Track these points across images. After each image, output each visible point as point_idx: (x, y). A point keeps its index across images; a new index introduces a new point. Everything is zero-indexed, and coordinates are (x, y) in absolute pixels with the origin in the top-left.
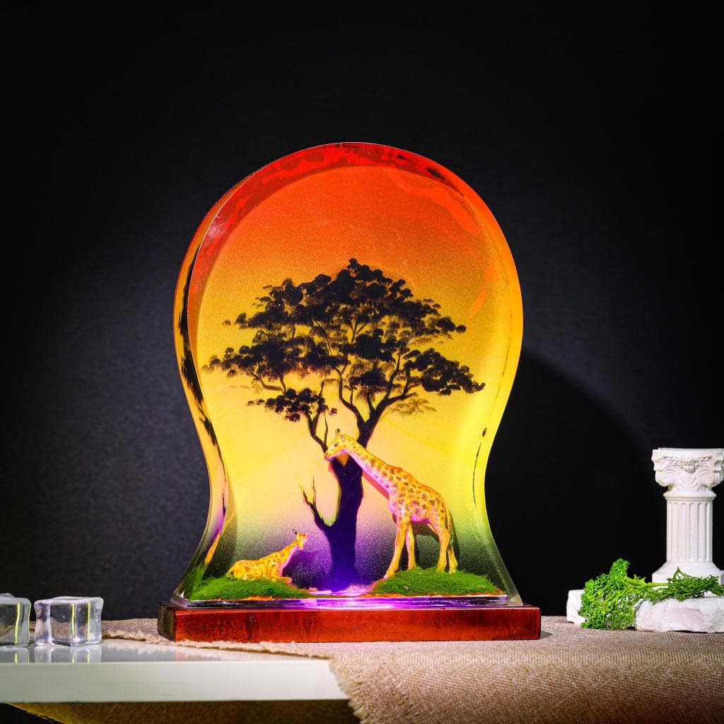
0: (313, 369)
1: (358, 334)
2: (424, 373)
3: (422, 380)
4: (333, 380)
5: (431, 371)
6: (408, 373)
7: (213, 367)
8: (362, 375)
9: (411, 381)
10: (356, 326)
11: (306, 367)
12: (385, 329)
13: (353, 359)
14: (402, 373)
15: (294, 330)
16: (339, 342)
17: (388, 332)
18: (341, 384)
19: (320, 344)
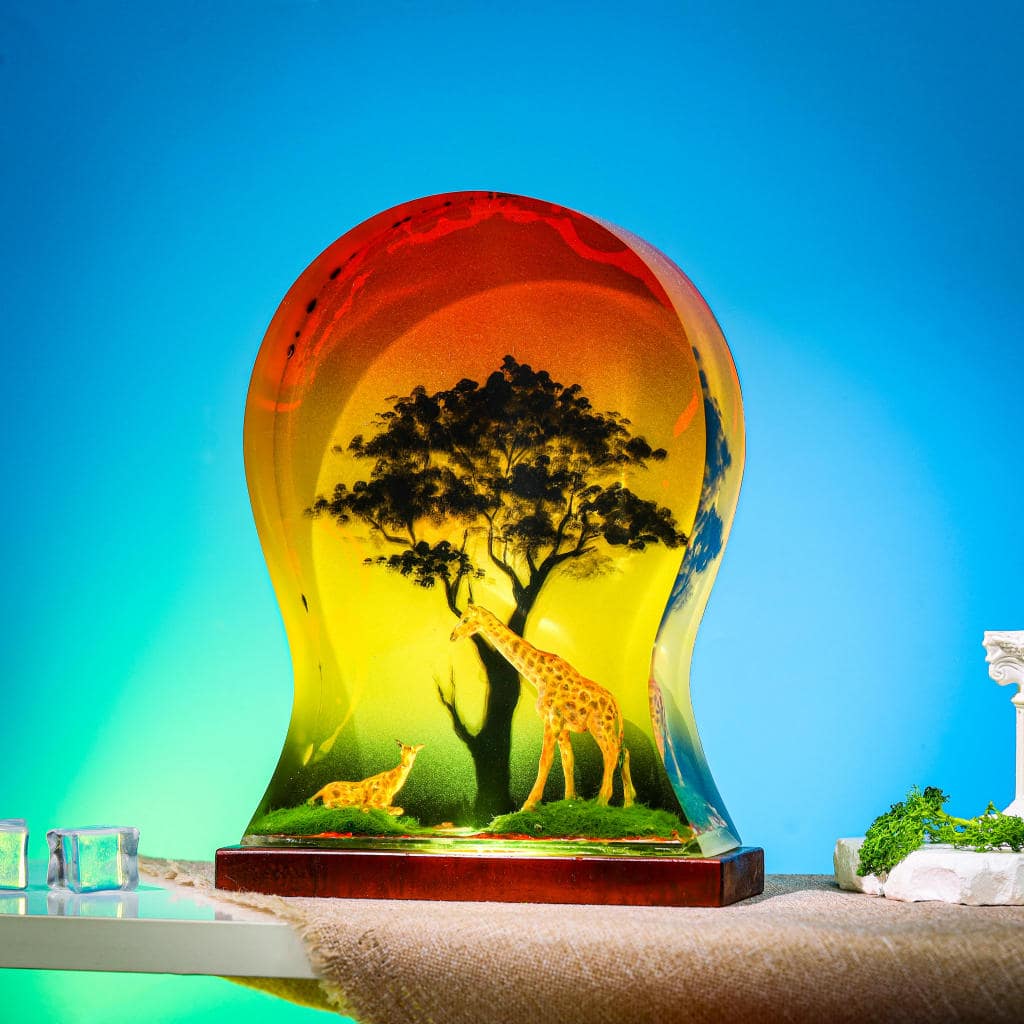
0: (453, 513)
1: (515, 463)
2: (607, 518)
3: (604, 528)
4: (480, 528)
5: (616, 516)
6: (584, 519)
7: (318, 511)
8: (520, 522)
9: (588, 529)
10: (512, 452)
11: (443, 511)
12: (552, 456)
13: (507, 499)
14: (576, 519)
15: (427, 458)
16: (488, 475)
17: (556, 459)
18: (491, 534)
19: (462, 477)
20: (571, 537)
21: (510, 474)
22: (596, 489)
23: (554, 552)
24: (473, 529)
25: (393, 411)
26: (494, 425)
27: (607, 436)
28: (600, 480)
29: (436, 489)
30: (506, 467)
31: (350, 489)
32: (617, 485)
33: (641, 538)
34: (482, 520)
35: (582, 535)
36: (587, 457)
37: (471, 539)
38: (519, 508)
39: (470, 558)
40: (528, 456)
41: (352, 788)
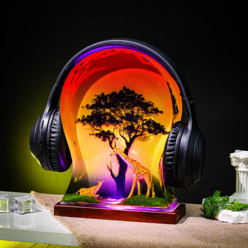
0: (111, 124)
1: (126, 112)
2: (148, 127)
3: (147, 129)
4: (118, 128)
5: (151, 126)
6: (143, 127)
7: (78, 122)
8: (127, 127)
9: (144, 129)
10: (125, 110)
11: (108, 123)
12: (135, 111)
13: (124, 121)
14: (141, 126)
15: (105, 110)
16: (119, 115)
17: (136, 112)
18: (120, 129)
19: (113, 115)
20: (140, 131)
21: (125, 115)
22: (146, 120)
23: (135, 134)
24: (116, 128)
25: (96, 98)
26: (121, 103)
27: (149, 107)
28: (147, 118)
29: (107, 118)
30: (124, 113)
31: (86, 117)
32: (151, 119)
33: (156, 132)
34: (118, 126)
35: (142, 130)
36: (144, 112)
37: (115, 130)
38: (127, 123)
39: (115, 135)
40: (129, 111)
41: (87, 190)
